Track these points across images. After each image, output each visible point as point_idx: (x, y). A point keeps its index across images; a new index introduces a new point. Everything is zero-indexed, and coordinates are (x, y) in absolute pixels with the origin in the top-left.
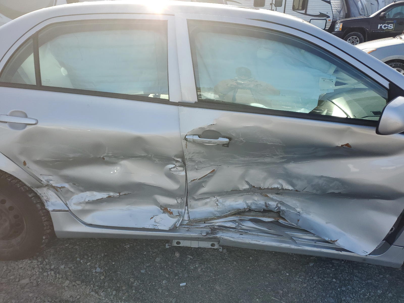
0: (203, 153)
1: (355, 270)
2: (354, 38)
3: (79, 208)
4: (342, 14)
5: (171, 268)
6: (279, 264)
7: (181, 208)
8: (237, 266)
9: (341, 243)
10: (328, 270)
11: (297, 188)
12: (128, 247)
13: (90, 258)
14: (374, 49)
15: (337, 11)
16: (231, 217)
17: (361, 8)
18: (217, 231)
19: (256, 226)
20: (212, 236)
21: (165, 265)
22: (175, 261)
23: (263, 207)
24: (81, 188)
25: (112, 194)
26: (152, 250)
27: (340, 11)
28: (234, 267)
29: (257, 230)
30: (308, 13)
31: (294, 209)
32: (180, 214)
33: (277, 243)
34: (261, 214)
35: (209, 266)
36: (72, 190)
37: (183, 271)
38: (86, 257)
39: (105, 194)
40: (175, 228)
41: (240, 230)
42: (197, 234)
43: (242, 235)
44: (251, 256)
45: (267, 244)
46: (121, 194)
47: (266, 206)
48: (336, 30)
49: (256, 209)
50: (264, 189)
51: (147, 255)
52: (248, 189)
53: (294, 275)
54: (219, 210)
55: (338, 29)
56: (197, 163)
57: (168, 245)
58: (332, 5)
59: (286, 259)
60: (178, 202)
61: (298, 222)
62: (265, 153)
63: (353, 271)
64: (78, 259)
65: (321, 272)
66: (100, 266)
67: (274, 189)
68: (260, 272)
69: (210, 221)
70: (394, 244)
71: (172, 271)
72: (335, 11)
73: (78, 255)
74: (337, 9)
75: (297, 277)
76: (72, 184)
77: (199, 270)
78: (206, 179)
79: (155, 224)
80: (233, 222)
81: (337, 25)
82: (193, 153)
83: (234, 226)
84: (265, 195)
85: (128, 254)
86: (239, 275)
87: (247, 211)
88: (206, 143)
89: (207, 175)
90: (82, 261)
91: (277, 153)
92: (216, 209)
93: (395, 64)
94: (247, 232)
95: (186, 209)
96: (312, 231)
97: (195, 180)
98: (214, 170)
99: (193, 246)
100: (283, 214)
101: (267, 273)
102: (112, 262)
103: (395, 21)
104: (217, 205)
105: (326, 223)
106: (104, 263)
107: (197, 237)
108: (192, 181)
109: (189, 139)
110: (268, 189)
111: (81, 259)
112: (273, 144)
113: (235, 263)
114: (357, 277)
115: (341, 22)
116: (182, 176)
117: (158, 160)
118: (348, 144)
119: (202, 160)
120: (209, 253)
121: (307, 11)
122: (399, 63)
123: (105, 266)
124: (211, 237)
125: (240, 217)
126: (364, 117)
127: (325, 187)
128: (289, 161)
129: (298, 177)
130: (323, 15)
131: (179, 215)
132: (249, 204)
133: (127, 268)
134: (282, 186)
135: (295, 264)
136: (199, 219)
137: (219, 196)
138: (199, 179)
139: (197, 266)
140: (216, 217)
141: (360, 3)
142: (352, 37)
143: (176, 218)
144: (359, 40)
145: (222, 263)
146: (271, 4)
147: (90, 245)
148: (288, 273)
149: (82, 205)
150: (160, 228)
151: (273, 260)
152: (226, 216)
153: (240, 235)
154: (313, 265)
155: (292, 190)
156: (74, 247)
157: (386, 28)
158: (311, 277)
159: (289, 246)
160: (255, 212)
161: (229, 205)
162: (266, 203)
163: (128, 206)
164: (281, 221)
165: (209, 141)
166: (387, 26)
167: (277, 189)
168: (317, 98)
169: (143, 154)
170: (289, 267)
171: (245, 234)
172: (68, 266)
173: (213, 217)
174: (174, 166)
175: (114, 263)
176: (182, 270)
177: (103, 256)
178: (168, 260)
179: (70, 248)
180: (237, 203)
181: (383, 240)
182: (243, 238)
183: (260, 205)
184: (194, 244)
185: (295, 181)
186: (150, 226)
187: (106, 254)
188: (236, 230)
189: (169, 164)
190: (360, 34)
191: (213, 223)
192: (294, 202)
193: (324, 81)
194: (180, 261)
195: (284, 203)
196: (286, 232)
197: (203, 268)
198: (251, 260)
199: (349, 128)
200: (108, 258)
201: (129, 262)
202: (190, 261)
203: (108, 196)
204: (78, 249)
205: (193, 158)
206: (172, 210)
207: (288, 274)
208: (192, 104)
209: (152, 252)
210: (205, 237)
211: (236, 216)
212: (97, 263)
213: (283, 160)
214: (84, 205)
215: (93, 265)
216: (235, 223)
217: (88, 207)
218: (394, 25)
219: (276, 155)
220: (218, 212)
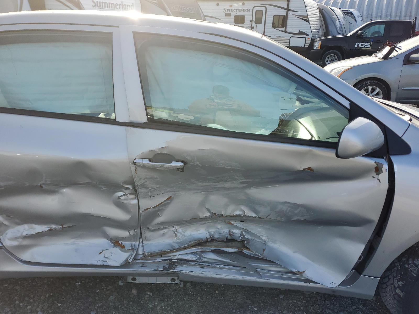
0: (156, 178)
1: (327, 301)
2: (333, 56)
3: (15, 243)
4: (321, 32)
5: (126, 307)
6: (246, 297)
7: (135, 240)
8: (201, 302)
9: (309, 274)
10: (299, 303)
11: (261, 215)
12: (79, 284)
13: (31, 301)
14: (349, 67)
15: (316, 30)
16: (191, 249)
17: (340, 27)
18: (176, 265)
19: (218, 257)
20: (170, 271)
21: (120, 305)
22: (132, 299)
23: (227, 236)
24: (17, 221)
25: (53, 226)
26: (106, 287)
27: (319, 30)
28: (197, 302)
29: (219, 262)
30: (287, 30)
31: (259, 238)
32: (133, 247)
33: (241, 276)
34: (224, 244)
35: (170, 303)
36: (6, 223)
37: (139, 311)
38: (27, 299)
39: (46, 226)
40: (128, 263)
41: (200, 263)
42: (152, 270)
43: (203, 268)
44: (217, 290)
45: (231, 278)
46: (64, 226)
47: (230, 235)
48: (315, 48)
49: (219, 238)
50: (226, 216)
51: (100, 293)
52: (209, 217)
53: (262, 310)
54: (178, 241)
55: (317, 47)
56: (150, 190)
57: (122, 282)
58: (310, 24)
59: (255, 292)
60: (130, 234)
61: (264, 251)
62: (224, 178)
63: (325, 302)
64: (17, 302)
65: (292, 304)
66: (43, 309)
67: (237, 216)
68: (225, 308)
69: (167, 254)
70: (363, 274)
71: (127, 311)
72: (313, 30)
73: (18, 296)
74: (315, 27)
75: (265, 312)
76: (6, 216)
77: (158, 308)
78: (161, 208)
79: (104, 259)
80: (194, 255)
81: (316, 43)
82: (144, 179)
83: (195, 259)
84: (228, 222)
85: (78, 292)
86: (202, 312)
87: (209, 241)
88: (158, 167)
89: (162, 202)
90: (21, 304)
91: (237, 178)
92: (175, 240)
93: (370, 82)
94: (208, 264)
95: (141, 242)
96: (278, 262)
97: (148, 209)
98: (170, 197)
99: (150, 282)
100: (248, 243)
101: (233, 309)
102: (57, 304)
103: (372, 40)
104: (176, 235)
105: (294, 252)
106: (48, 305)
107: (153, 272)
108: (145, 210)
109: (139, 163)
110: (230, 216)
111: (21, 302)
112: (231, 169)
113: (199, 298)
114: (330, 309)
115: (319, 40)
116: (133, 205)
117: (105, 188)
118: (310, 167)
119: (156, 186)
120: (171, 288)
121: (287, 28)
122: (374, 81)
123: (48, 309)
124: (168, 272)
125: (201, 249)
126: (327, 139)
127: (290, 214)
128: (250, 185)
129: (261, 203)
130: (302, 33)
131: (132, 249)
132: (212, 233)
133: (74, 310)
134: (245, 213)
135: (265, 297)
136: (155, 253)
137: (178, 225)
138: (153, 208)
139: (156, 304)
140: (174, 250)
141: (338, 22)
142: (330, 55)
143: (129, 252)
144: (337, 58)
145: (185, 299)
146: (251, 21)
147: (34, 284)
148: (255, 307)
149: (19, 240)
150: (110, 264)
151: (241, 293)
152: (185, 248)
153: (201, 269)
154: (284, 297)
155: (255, 217)
156: (14, 288)
157: (364, 46)
158: (281, 312)
159: (254, 279)
160: (217, 242)
161: (190, 235)
162: (230, 231)
163: (73, 240)
164: (245, 251)
165: (160, 165)
166: (364, 45)
167: (240, 216)
168: (277, 118)
169: (87, 181)
170: (257, 301)
171: (207, 267)
172: (5, 311)
173: (171, 249)
174: (124, 193)
175: (59, 305)
176: (139, 309)
177: (48, 297)
178: (124, 298)
179: (9, 288)
180: (199, 232)
181: (351, 269)
182: (204, 272)
183: (224, 234)
184: (153, 280)
185: (257, 207)
186: (99, 262)
187: (51, 294)
188: (196, 263)
189: (118, 192)
190: (338, 52)
191: (171, 256)
192: (259, 230)
193: (284, 100)
194: (138, 299)
195: (249, 231)
196: (250, 264)
197: (163, 306)
198: (217, 294)
199: (310, 151)
200: (54, 299)
201: (78, 303)
202: (149, 298)
203: (50, 228)
204: (19, 289)
205: (144, 185)
206: (124, 243)
207: (256, 309)
208: (141, 124)
209: (106, 290)
210: (161, 273)
211: (196, 247)
212: (39, 306)
213: (244, 185)
214: (21, 240)
215: (34, 308)
216: (196, 256)
217: (26, 242)
218: (371, 44)
219: (235, 180)
220: (177, 243)
